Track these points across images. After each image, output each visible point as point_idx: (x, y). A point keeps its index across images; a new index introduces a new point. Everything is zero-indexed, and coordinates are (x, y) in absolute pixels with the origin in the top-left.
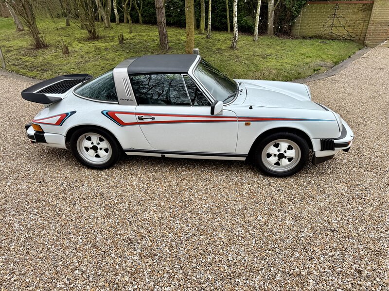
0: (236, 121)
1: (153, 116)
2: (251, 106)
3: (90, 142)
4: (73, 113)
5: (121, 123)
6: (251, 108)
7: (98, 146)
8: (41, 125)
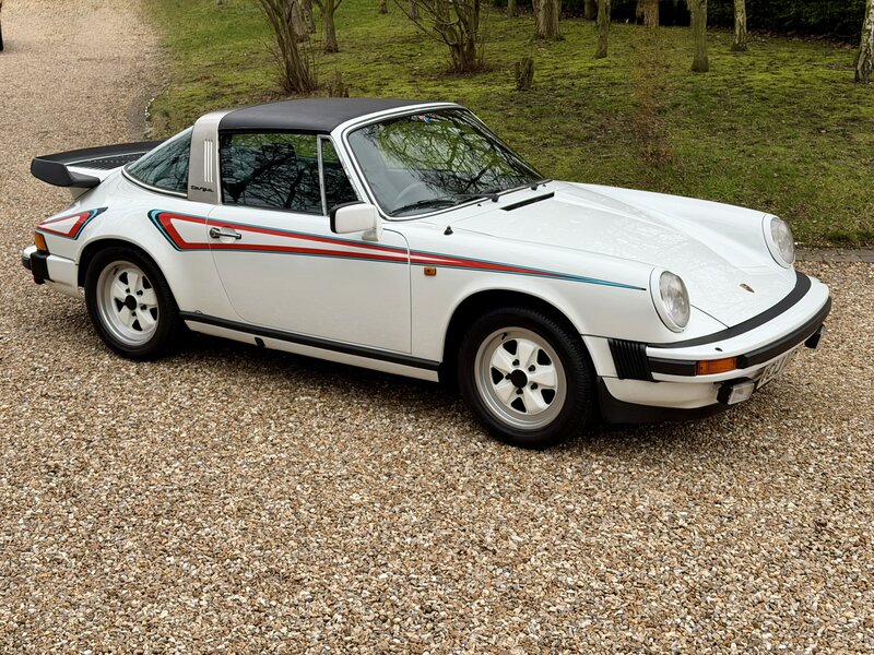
0: (404, 261)
1: (237, 231)
2: (449, 228)
3: (125, 287)
4: (101, 210)
5: (178, 243)
6: (448, 232)
7: (137, 298)
8: (44, 234)
